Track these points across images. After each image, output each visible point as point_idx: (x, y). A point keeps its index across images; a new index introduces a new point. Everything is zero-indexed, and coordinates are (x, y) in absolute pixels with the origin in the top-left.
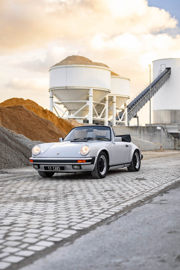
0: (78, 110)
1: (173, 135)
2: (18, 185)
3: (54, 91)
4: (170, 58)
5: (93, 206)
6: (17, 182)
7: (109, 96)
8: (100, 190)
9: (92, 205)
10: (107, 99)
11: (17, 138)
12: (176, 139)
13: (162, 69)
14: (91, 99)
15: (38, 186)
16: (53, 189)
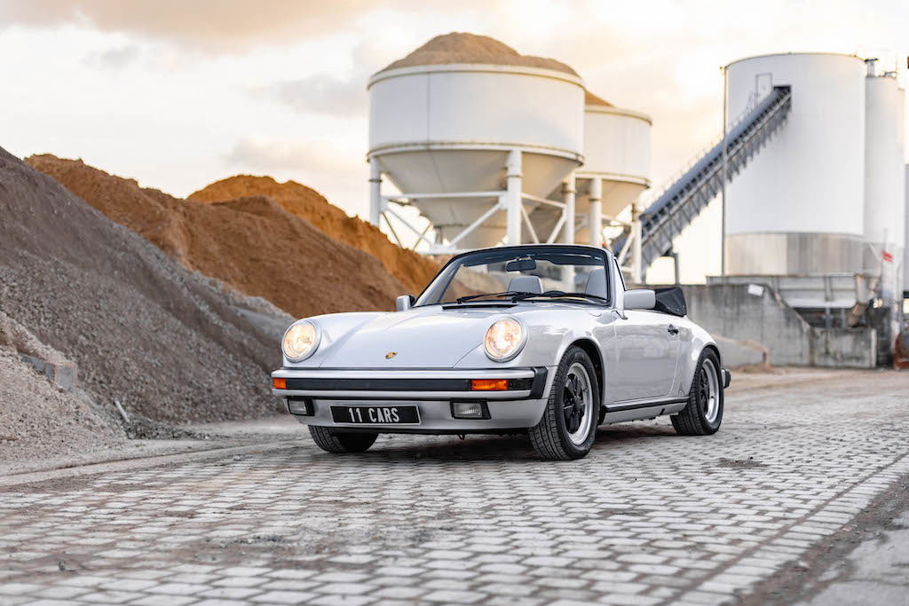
0: (468, 226)
1: (808, 316)
2: (219, 481)
3: (385, 159)
4: (786, 52)
5: (562, 593)
6: (219, 469)
7: (577, 179)
8: (580, 508)
9: (556, 589)
10: (572, 187)
11: (242, 311)
12: (818, 331)
13: (760, 91)
14: (515, 186)
15: (303, 488)
16: (365, 500)
